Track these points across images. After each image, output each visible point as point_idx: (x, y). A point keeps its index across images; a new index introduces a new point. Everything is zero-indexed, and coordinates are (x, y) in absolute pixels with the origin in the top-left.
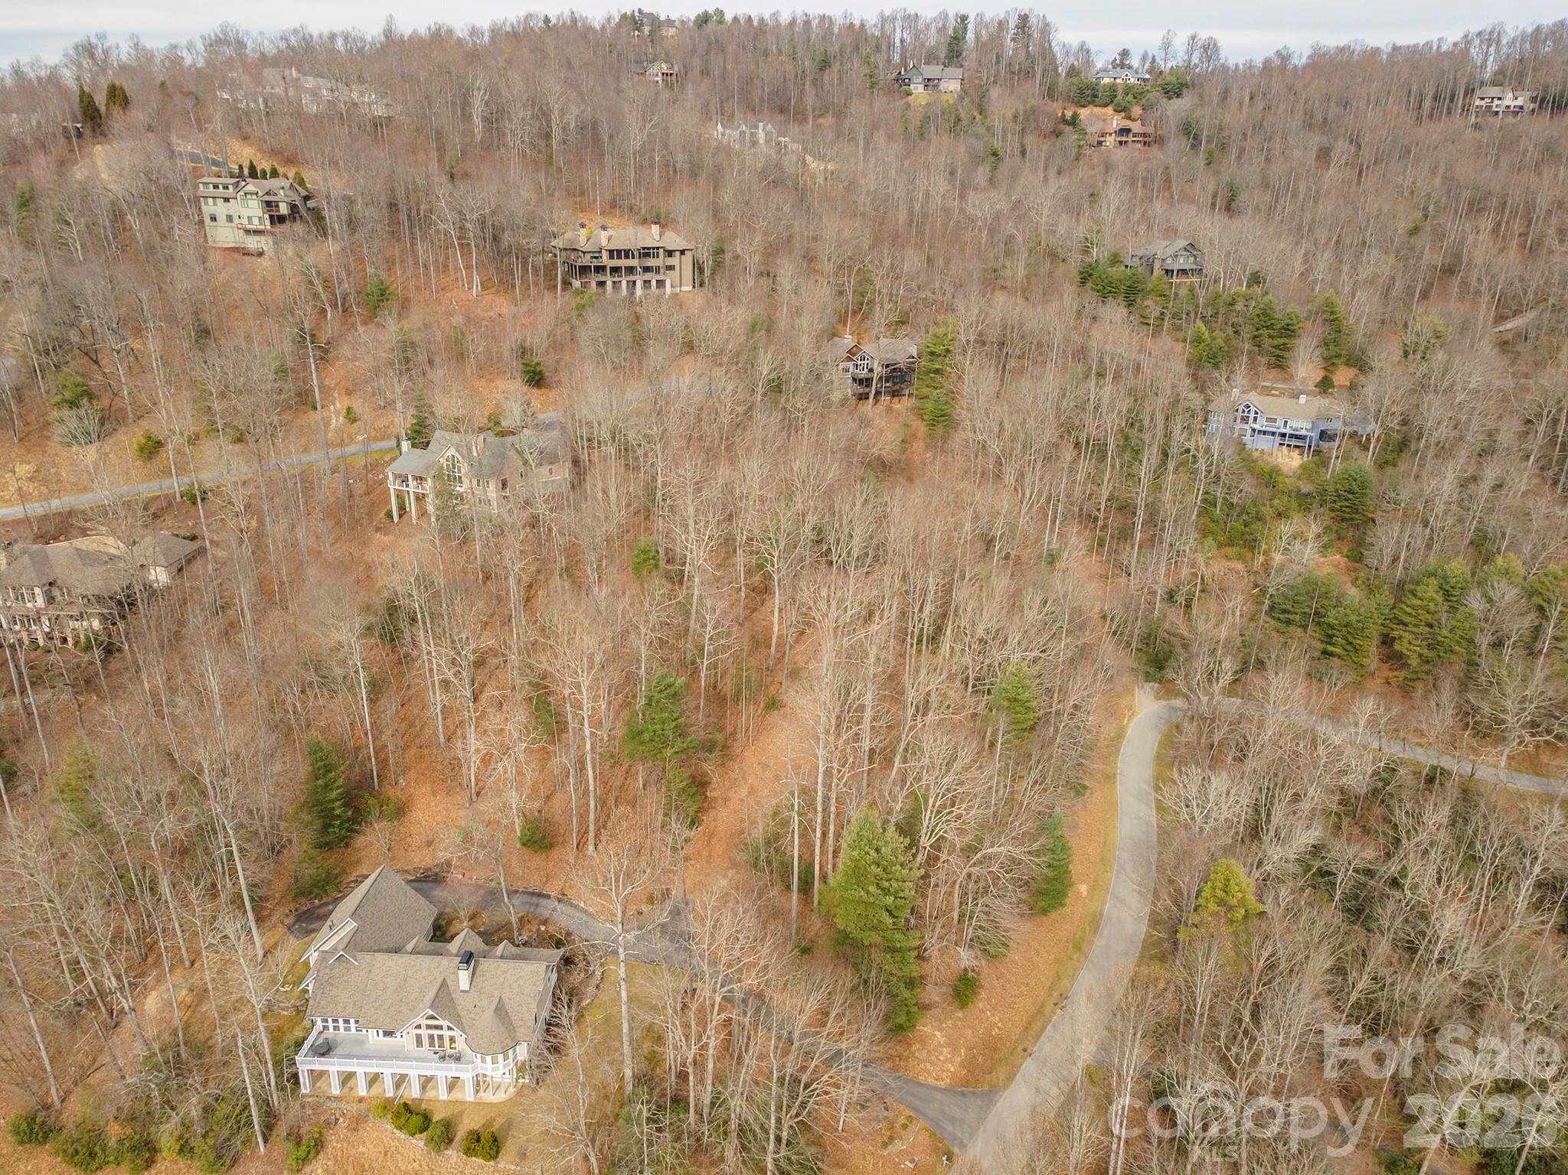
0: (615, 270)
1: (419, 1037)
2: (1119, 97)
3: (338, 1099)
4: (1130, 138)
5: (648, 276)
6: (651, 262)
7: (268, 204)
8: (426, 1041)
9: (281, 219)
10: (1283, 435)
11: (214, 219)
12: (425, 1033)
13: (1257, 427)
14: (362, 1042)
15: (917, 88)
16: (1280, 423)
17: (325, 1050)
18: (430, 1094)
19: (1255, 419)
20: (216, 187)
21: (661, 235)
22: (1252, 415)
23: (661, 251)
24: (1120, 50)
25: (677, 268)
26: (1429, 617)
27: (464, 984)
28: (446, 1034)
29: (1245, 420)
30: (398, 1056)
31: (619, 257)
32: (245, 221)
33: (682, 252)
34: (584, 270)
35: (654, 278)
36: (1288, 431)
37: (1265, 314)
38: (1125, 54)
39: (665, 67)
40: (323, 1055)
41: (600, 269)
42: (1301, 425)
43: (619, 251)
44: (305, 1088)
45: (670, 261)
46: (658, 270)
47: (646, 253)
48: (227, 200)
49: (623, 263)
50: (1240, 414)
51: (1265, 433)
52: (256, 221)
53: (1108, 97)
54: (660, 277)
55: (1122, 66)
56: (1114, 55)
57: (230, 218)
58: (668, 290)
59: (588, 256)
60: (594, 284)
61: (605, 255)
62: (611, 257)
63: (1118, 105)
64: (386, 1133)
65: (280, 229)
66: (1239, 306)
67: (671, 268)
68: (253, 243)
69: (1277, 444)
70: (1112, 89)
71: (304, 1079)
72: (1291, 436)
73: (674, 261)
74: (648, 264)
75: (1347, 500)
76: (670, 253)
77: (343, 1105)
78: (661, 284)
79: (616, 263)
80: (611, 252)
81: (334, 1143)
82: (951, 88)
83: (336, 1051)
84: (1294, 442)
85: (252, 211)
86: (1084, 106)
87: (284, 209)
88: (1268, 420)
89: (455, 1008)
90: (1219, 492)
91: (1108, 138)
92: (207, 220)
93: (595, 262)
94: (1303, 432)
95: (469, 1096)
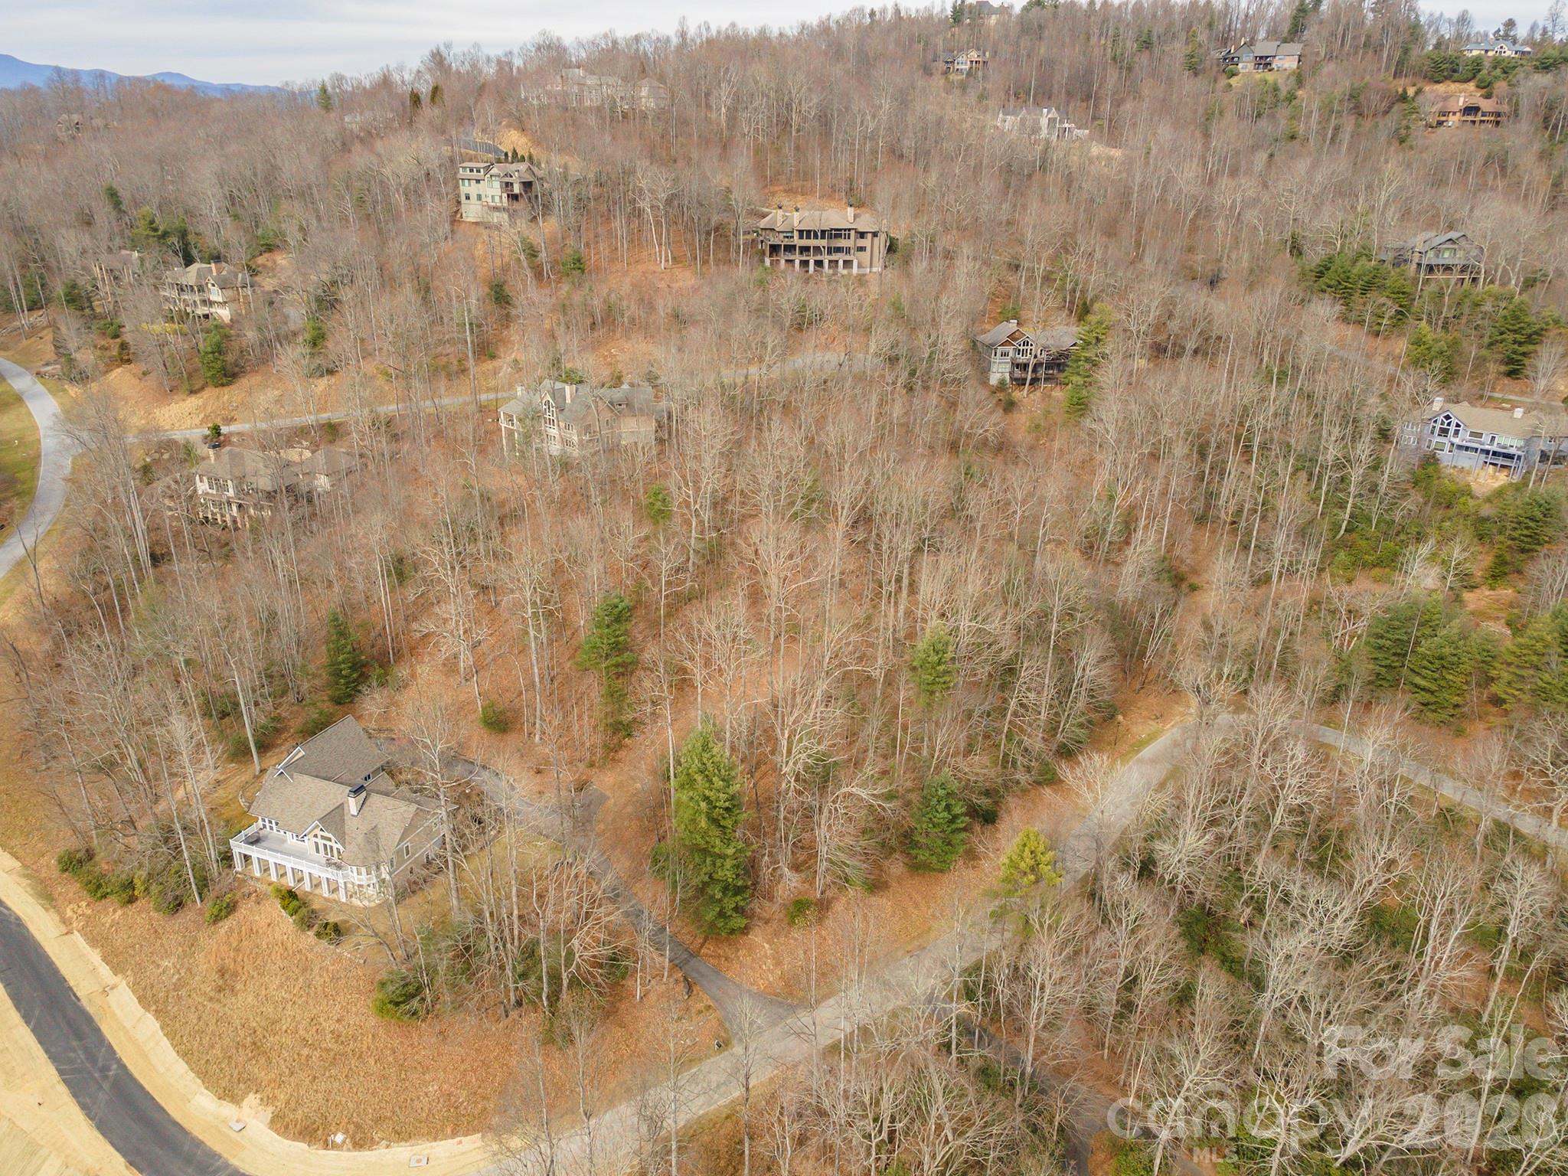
0: (805, 250)
1: (317, 844)
2: (1484, 72)
3: (257, 879)
4: (1479, 118)
5: (834, 257)
6: (842, 243)
7: (507, 184)
8: (321, 848)
9: (514, 197)
10: (1487, 452)
11: (468, 198)
12: (321, 842)
13: (1457, 441)
14: (284, 841)
15: (1245, 66)
16: (1485, 439)
17: (255, 841)
18: (317, 891)
19: (1457, 432)
20: (471, 170)
21: (855, 217)
22: (1452, 428)
23: (853, 233)
24: (1505, 20)
25: (868, 249)
26: (1535, 658)
27: (354, 810)
28: (335, 846)
29: (1444, 432)
30: (300, 855)
31: (808, 237)
32: (489, 200)
33: (875, 234)
34: (774, 249)
35: (841, 258)
36: (1494, 448)
37: (1516, 318)
38: (1510, 24)
39: (974, 55)
40: (252, 843)
41: (790, 248)
42: (1511, 442)
43: (808, 232)
44: (239, 866)
45: (861, 243)
46: (848, 251)
47: (837, 233)
48: (478, 181)
49: (812, 242)
50: (1438, 426)
51: (1467, 449)
52: (497, 199)
53: (1473, 72)
54: (848, 258)
55: (1506, 37)
56: (1499, 25)
57: (479, 197)
58: (855, 270)
59: (781, 236)
60: (783, 262)
61: (796, 234)
62: (801, 237)
63: (1482, 81)
64: (274, 909)
65: (516, 205)
66: (1488, 307)
67: (862, 249)
68: (496, 218)
69: (1481, 463)
70: (1477, 65)
71: (238, 862)
72: (1495, 453)
73: (866, 242)
74: (839, 245)
75: (1527, 528)
76: (862, 235)
77: (259, 885)
78: (848, 264)
79: (805, 242)
80: (801, 232)
81: (243, 911)
82: (1286, 65)
83: (264, 844)
84: (1500, 461)
85: (492, 191)
86: (1438, 82)
87: (517, 189)
88: (1473, 434)
89: (343, 826)
90: (1375, 511)
91: (1451, 118)
92: (463, 198)
93: (787, 242)
94: (1512, 451)
95: (342, 897)
